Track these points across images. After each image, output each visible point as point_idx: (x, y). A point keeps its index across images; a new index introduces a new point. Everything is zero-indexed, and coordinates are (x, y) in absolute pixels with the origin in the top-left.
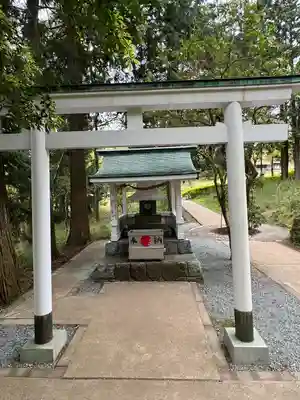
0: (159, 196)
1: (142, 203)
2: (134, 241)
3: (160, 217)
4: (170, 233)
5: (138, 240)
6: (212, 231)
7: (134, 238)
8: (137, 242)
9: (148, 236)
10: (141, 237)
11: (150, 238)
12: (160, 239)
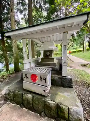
2: (26, 77)
5: (29, 76)
7: (26, 74)
8: (28, 78)
9: (36, 75)
10: (31, 75)
11: (37, 77)
12: (45, 79)
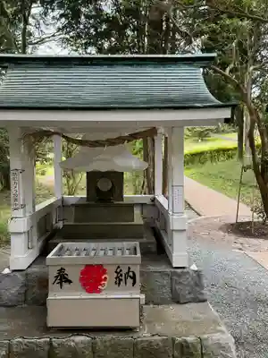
0: (128, 162)
1: (93, 177)
2: (63, 278)
3: (131, 207)
4: (154, 248)
5: (74, 275)
6: (221, 229)
7: (62, 270)
8: (70, 282)
9: (100, 266)
10: (83, 268)
11: (104, 272)
12: (131, 274)
